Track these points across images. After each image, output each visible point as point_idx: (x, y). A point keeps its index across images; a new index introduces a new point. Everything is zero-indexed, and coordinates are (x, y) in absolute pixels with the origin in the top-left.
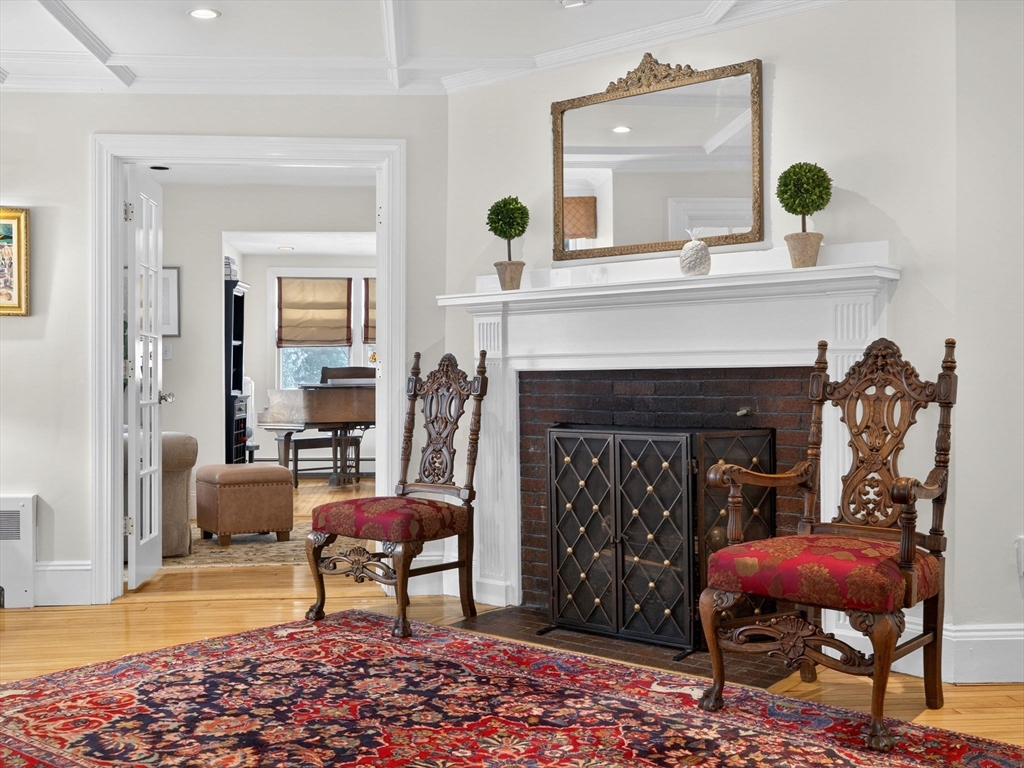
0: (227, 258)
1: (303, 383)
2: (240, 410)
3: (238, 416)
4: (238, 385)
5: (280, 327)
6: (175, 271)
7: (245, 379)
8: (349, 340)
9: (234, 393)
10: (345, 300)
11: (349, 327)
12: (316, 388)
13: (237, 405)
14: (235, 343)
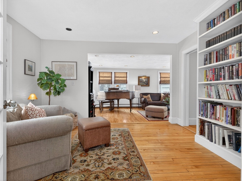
0: (89, 62)
1: (105, 91)
2: (92, 97)
3: (92, 99)
4: (92, 92)
5: (99, 81)
6: (76, 63)
7: (93, 90)
8: (112, 83)
9: (91, 94)
10: (111, 76)
11: (112, 81)
12: (108, 92)
13: (91, 96)
14: (91, 82)
